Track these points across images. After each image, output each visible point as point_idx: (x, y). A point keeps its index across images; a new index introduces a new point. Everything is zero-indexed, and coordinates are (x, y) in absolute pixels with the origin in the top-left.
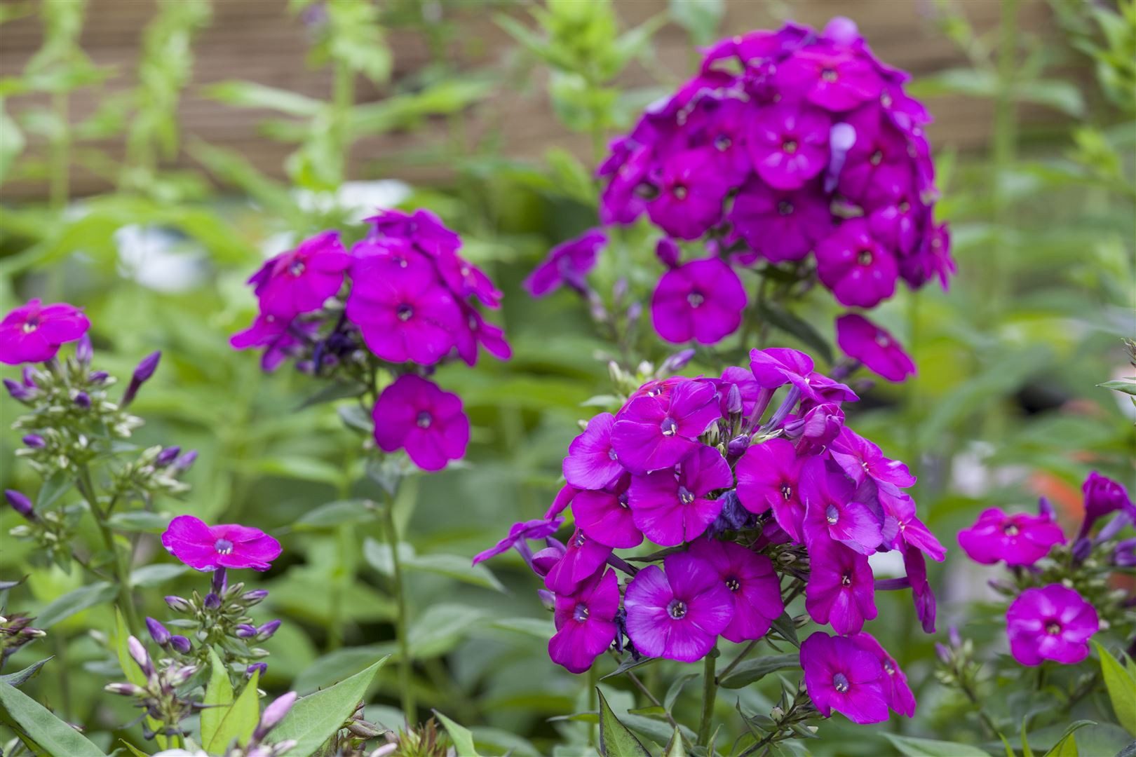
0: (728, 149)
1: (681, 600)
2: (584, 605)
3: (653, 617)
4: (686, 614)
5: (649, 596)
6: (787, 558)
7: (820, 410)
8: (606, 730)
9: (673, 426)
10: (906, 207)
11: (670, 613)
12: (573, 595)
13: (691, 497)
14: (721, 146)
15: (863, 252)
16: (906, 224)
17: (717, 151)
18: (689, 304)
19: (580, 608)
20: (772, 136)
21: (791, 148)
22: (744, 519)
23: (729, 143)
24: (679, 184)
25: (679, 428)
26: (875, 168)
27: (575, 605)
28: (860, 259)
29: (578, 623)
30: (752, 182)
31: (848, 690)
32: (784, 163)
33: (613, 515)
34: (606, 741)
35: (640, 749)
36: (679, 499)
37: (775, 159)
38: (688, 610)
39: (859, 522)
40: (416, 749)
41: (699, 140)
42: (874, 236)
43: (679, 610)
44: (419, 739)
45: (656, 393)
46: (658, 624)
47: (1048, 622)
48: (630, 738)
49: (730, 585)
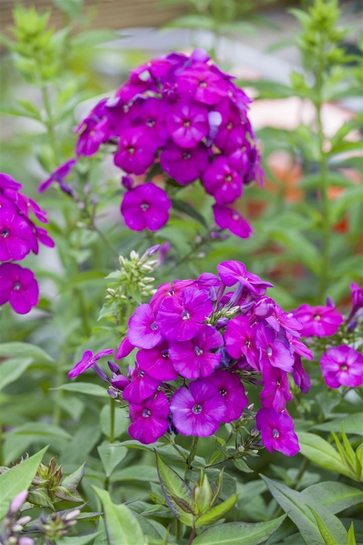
0: (154, 126)
1: (200, 404)
2: (148, 409)
3: (186, 414)
4: (202, 411)
5: (182, 403)
6: (246, 374)
7: (264, 302)
8: (160, 470)
9: (188, 314)
10: (244, 149)
11: (194, 411)
12: (141, 404)
13: (201, 352)
14: (150, 125)
15: (227, 175)
16: (245, 158)
17: (149, 127)
18: (142, 209)
19: (145, 410)
20: (178, 120)
21: (187, 124)
22: (229, 361)
23: (154, 123)
24: (130, 146)
25: (191, 315)
26: (230, 131)
27: (143, 409)
28: (226, 179)
29: (145, 419)
30: (170, 143)
31: (279, 437)
32: (185, 133)
33: (159, 362)
34: (161, 476)
35: (178, 477)
36: (195, 353)
37: (181, 131)
38: (203, 408)
39: (281, 352)
40: (47, 474)
41: (138, 122)
42: (230, 166)
43: (198, 409)
44: (47, 469)
45: (172, 294)
46: (189, 417)
47: (342, 365)
48: (172, 472)
49: (222, 393)
